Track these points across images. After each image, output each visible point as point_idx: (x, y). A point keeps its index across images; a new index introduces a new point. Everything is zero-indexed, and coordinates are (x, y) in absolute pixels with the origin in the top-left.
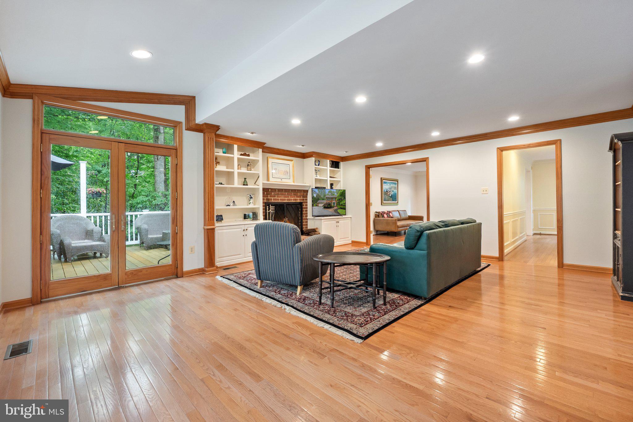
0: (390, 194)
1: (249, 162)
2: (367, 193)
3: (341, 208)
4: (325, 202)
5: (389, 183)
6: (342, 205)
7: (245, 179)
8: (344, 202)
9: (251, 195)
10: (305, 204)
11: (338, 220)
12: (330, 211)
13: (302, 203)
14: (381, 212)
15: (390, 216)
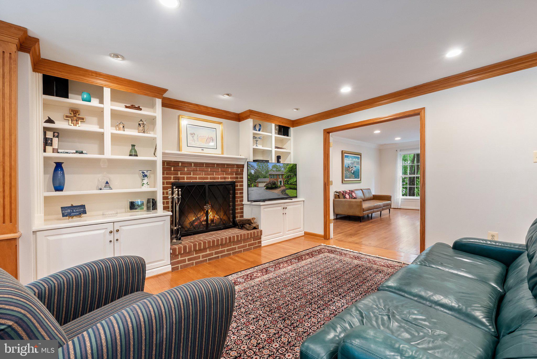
0: (352, 170)
1: (141, 120)
2: (326, 167)
3: (291, 188)
4: (267, 180)
5: (351, 157)
6: (291, 184)
7: (133, 146)
8: (295, 180)
9: (144, 171)
10: (239, 184)
11: (285, 206)
12: (276, 193)
13: (234, 182)
14: (342, 192)
15: (353, 196)
